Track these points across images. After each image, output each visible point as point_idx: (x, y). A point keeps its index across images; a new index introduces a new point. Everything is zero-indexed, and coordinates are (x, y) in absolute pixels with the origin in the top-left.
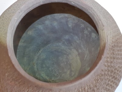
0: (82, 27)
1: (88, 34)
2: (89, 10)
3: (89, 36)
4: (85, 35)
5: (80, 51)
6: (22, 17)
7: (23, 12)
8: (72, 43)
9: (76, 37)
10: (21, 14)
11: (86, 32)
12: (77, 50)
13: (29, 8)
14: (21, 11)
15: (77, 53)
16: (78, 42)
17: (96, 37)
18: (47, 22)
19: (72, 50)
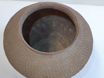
0: (62, 26)
1: (67, 30)
2: (66, 11)
3: (67, 31)
4: (65, 31)
5: (63, 42)
6: (25, 19)
7: (26, 15)
8: (57, 38)
9: (59, 33)
10: (25, 16)
11: (65, 29)
12: (61, 42)
13: (29, 13)
14: (25, 15)
15: (61, 44)
16: (60, 36)
17: (72, 31)
18: (38, 25)
19: (57, 42)
